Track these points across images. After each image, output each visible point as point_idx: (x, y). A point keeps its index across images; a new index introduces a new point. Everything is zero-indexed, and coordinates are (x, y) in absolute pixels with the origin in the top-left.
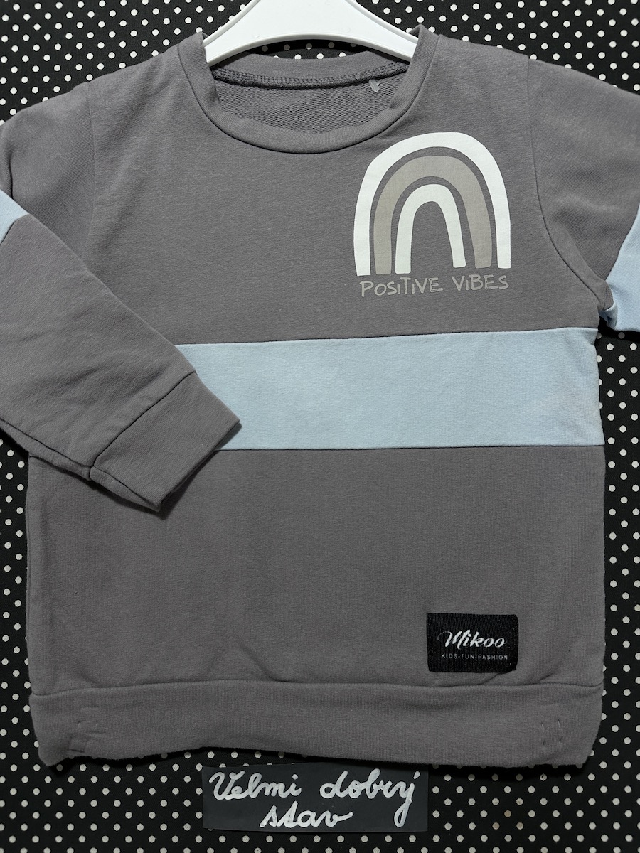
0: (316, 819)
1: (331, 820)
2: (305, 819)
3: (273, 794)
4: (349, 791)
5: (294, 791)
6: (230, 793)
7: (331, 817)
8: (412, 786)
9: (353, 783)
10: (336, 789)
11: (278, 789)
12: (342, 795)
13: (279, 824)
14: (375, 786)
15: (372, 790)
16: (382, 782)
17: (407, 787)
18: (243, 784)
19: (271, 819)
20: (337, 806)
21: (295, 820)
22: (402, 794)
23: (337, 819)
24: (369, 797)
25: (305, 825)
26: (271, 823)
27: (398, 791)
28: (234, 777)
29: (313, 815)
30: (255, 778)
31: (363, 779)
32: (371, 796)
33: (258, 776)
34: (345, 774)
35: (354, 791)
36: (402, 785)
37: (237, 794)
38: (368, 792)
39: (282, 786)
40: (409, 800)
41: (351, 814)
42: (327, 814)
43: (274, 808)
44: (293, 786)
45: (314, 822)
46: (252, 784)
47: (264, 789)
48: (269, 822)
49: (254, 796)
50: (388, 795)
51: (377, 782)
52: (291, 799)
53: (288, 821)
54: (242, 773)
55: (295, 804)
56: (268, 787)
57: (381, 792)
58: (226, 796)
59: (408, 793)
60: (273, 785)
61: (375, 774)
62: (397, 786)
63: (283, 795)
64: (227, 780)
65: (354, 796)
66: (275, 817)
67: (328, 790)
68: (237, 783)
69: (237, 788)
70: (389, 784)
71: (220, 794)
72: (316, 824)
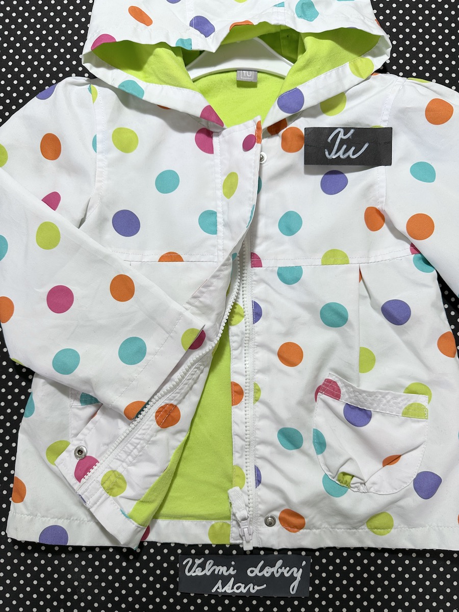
0: (245, 588)
1: (254, 589)
2: (238, 588)
3: (220, 573)
4: (264, 572)
5: (232, 571)
6: (195, 572)
7: (253, 587)
8: (301, 570)
9: (267, 568)
10: (257, 571)
11: (223, 570)
12: (260, 574)
13: (223, 591)
14: (279, 570)
15: (277, 572)
16: (283, 568)
17: (298, 571)
18: (202, 566)
19: (218, 588)
20: (257, 581)
21: (232, 588)
22: (295, 575)
23: (257, 588)
24: (276, 576)
25: (238, 591)
26: (218, 590)
27: (293, 573)
28: (198, 562)
29: (243, 586)
30: (210, 563)
31: (273, 566)
32: (277, 575)
33: (212, 561)
34: (262, 562)
35: (267, 572)
36: (295, 569)
37: (199, 572)
38: (275, 573)
39: (225, 568)
40: (299, 579)
41: (265, 585)
42: (251, 585)
43: (220, 581)
44: (232, 568)
45: (243, 590)
46: (208, 566)
47: (215, 570)
48: (217, 589)
49: (208, 574)
50: (287, 575)
51: (281, 568)
52: (230, 576)
53: (228, 589)
54: (203, 559)
55: (233, 579)
56: (217, 569)
57: (283, 573)
58: (192, 574)
59: (298, 574)
60: (220, 567)
61: (280, 563)
62: (292, 570)
63: (226, 574)
64: (193, 563)
65: (267, 575)
66: (220, 587)
67: (252, 572)
68: (199, 566)
69: (199, 568)
70: (288, 568)
71: (189, 572)
72: (245, 591)
